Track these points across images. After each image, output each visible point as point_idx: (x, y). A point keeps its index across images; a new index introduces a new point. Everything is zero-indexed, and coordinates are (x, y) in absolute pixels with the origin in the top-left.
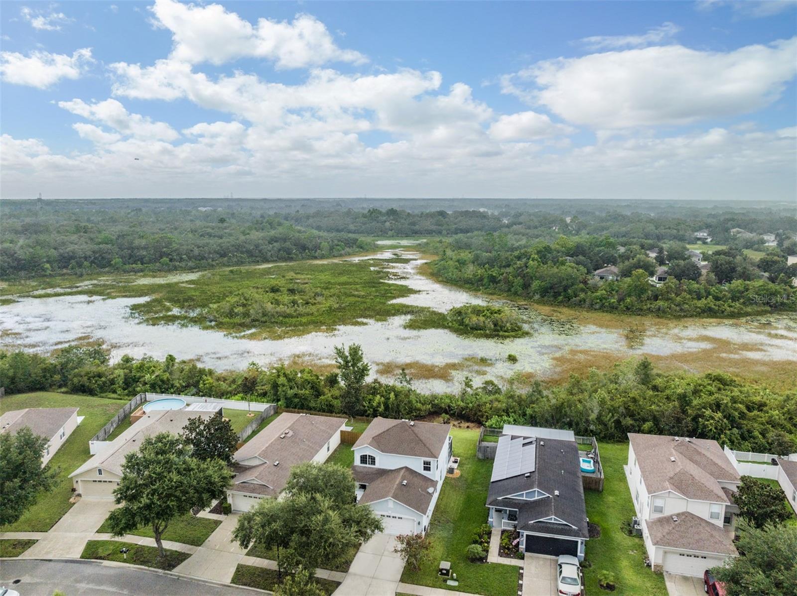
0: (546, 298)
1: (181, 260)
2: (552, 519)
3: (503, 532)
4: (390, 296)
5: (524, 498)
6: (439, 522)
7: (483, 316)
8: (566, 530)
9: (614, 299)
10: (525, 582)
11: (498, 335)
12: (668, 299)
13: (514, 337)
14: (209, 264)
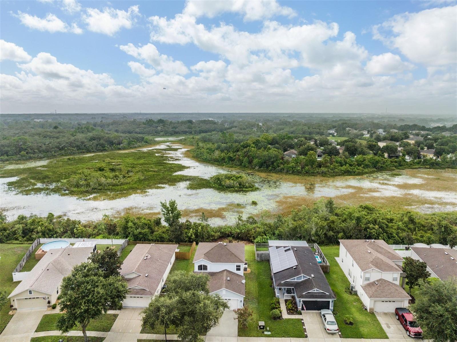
0: (262, 168)
1: (34, 153)
2: (315, 290)
3: (286, 301)
4: (173, 171)
5: (296, 281)
6: (249, 299)
7: (232, 180)
8: (323, 295)
9: (299, 167)
10: (306, 327)
11: (243, 191)
12: (326, 167)
13: (252, 191)
14: (52, 155)
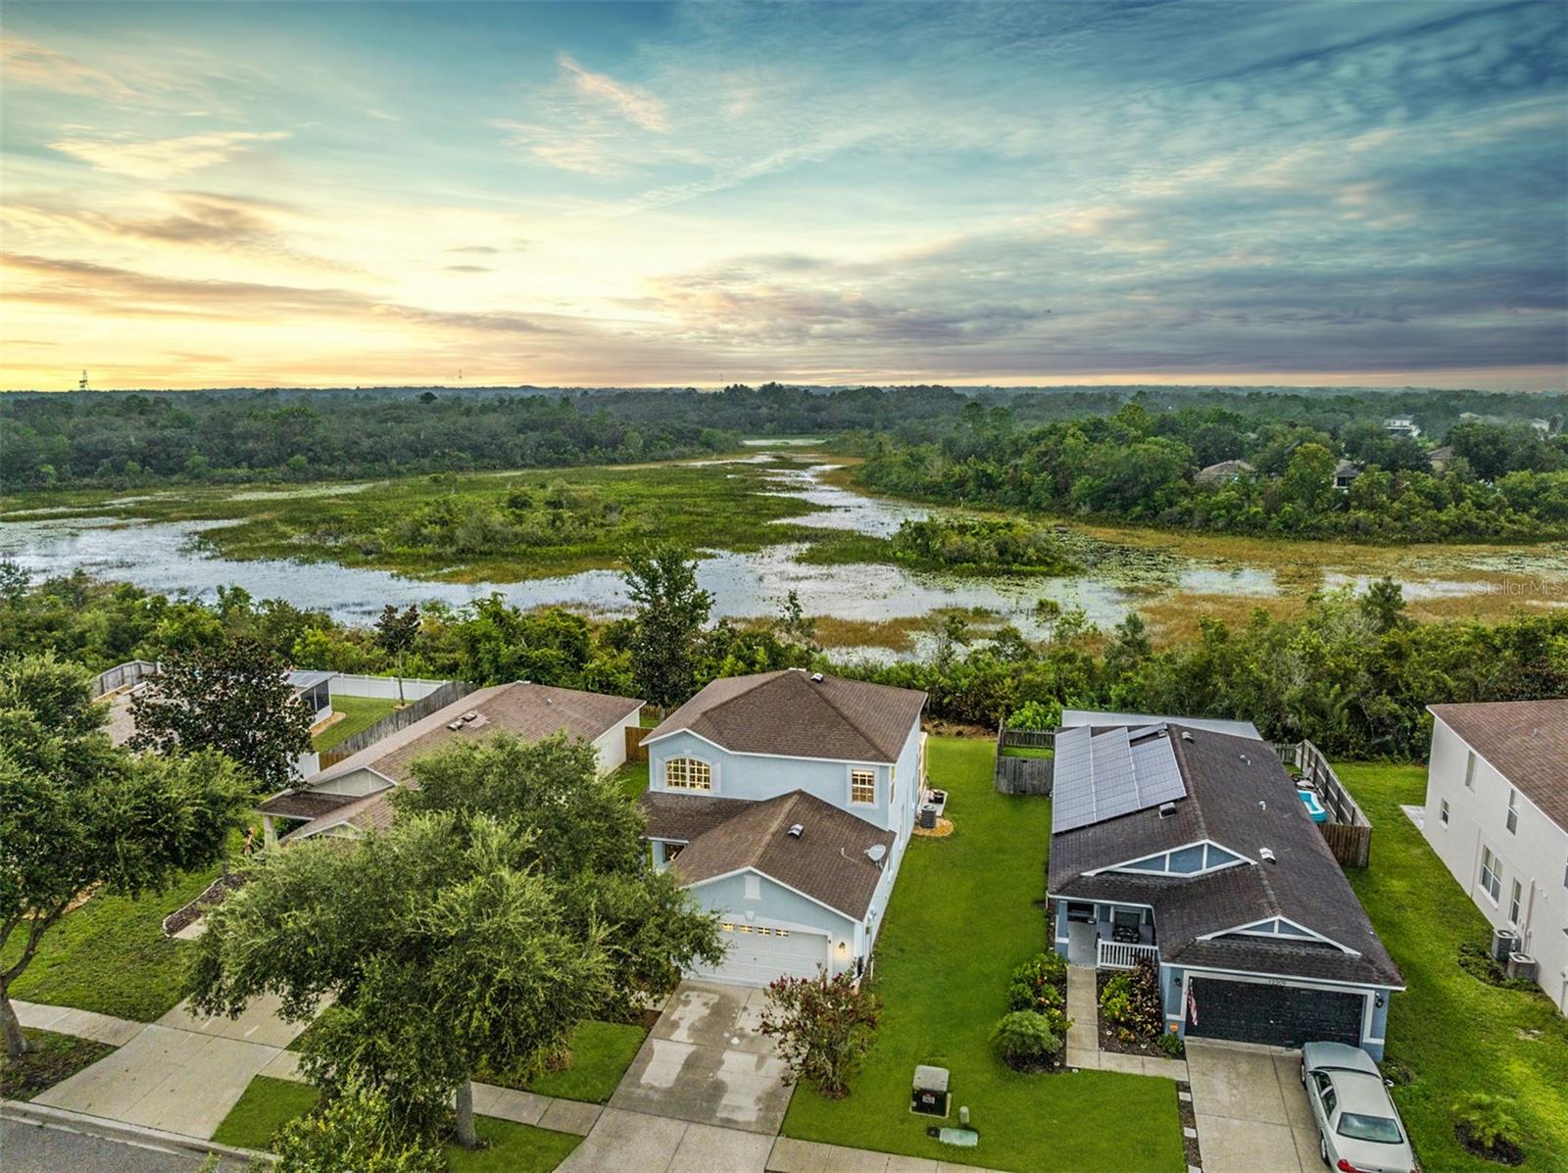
0: (1104, 513)
1: (333, 460)
2: (1275, 926)
5: (1166, 873)
7: (974, 535)
8: (1323, 959)
9: (1257, 506)
10: (1204, 1131)
11: (1010, 573)
12: (1371, 508)
13: (1045, 575)
14: (390, 470)
